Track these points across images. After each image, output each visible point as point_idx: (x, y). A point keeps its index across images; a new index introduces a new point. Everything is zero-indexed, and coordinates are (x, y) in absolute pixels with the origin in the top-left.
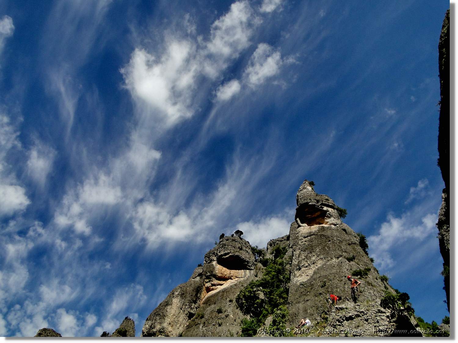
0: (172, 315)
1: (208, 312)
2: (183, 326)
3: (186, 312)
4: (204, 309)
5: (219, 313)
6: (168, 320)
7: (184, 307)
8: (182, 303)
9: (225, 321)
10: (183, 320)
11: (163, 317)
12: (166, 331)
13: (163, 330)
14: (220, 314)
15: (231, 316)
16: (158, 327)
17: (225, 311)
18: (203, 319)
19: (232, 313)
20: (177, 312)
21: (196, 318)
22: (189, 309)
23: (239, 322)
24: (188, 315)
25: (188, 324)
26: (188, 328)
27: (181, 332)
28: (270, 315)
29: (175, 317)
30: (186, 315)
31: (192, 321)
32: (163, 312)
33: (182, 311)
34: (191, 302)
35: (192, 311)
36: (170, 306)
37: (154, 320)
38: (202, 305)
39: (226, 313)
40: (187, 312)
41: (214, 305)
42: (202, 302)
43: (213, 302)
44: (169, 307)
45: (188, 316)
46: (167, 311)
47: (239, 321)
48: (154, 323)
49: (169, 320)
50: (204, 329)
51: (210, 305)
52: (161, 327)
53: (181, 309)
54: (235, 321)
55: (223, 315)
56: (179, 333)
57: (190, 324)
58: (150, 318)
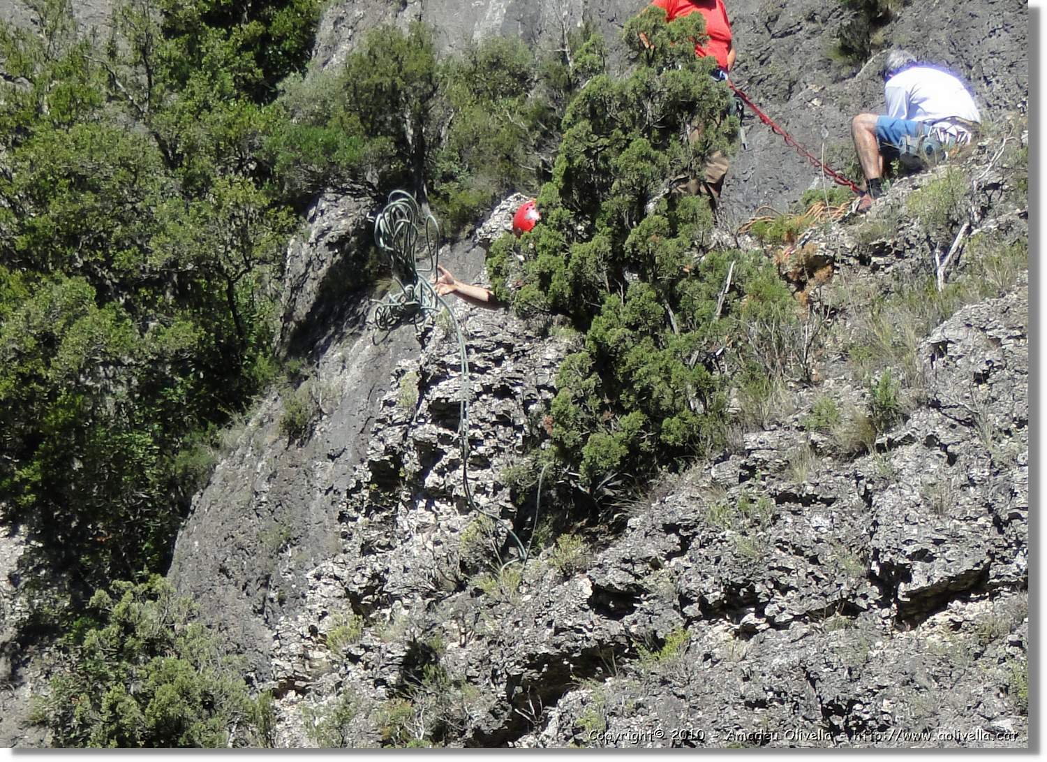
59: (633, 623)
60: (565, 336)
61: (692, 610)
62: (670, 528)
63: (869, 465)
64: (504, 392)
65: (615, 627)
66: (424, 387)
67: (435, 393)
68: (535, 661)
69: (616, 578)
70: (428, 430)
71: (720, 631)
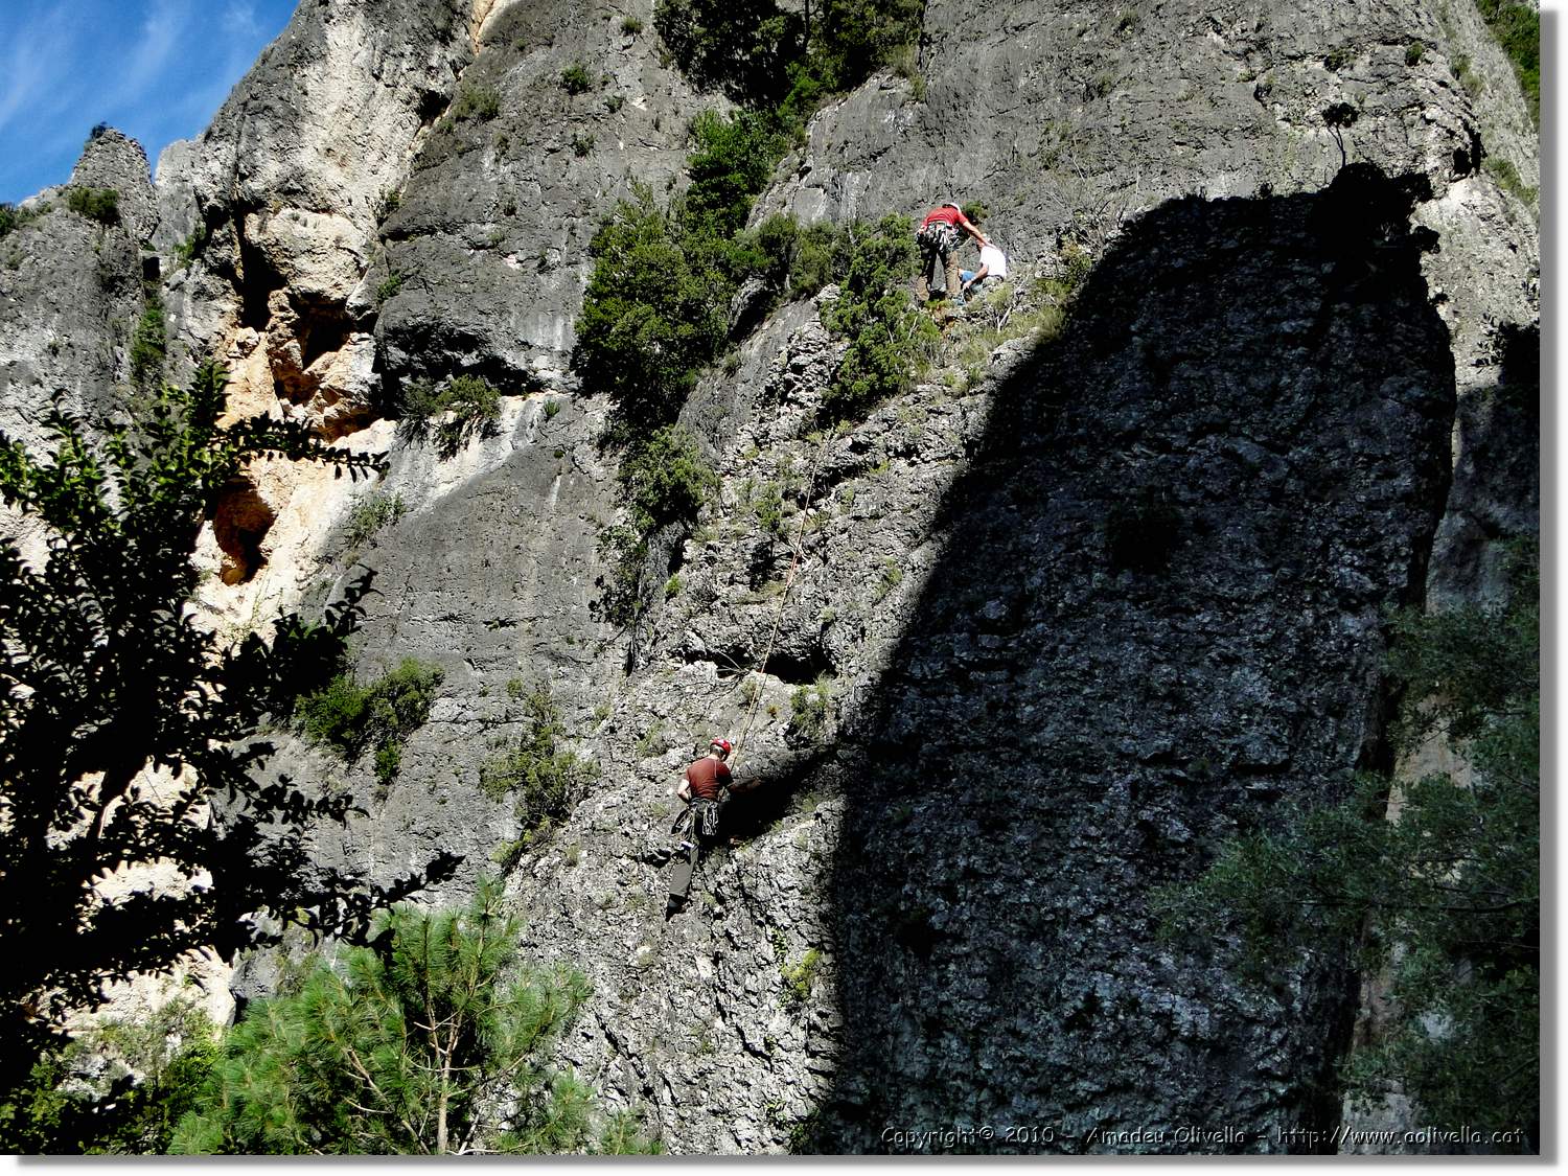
0: (333, 108)
1: (519, 87)
2: (395, 159)
3: (404, 91)
4: (496, 70)
5: (573, 92)
6: (315, 136)
7: (393, 67)
8: (380, 46)
9: (605, 129)
10: (394, 131)
11: (291, 119)
12: (319, 186)
13: (298, 181)
14: (581, 97)
15: (638, 103)
16: (271, 171)
17: (605, 83)
18: (495, 122)
19: (639, 89)
20: (361, 91)
21: (461, 119)
22: (418, 77)
23: (676, 131)
24: (415, 104)
25: (419, 146)
26: (421, 169)
27: (393, 188)
28: (829, 97)
29: (349, 116)
30: (408, 103)
31: (441, 131)
32: (285, 95)
33: (380, 86)
34: (424, 40)
35: (434, 86)
36: (319, 68)
37: (244, 139)
38: (483, 50)
39: (609, 92)
40: (409, 89)
41: (545, 49)
42: (479, 33)
43: (537, 35)
44: (312, 72)
45: (417, 111)
46: (305, 93)
47: (678, 126)
48: (250, 152)
49: (324, 134)
50: (504, 169)
51: (522, 49)
52: (287, 170)
53: (377, 78)
54: (657, 127)
55: (593, 102)
56: (382, 193)
57: (428, 146)
58: (222, 130)
59: (867, 457)
60: (847, 342)
61: (891, 454)
62: (885, 421)
63: (966, 401)
64: (821, 362)
65: (860, 458)
66: (790, 358)
67: (794, 361)
68: (827, 469)
69: (862, 439)
70: (790, 376)
71: (902, 463)
